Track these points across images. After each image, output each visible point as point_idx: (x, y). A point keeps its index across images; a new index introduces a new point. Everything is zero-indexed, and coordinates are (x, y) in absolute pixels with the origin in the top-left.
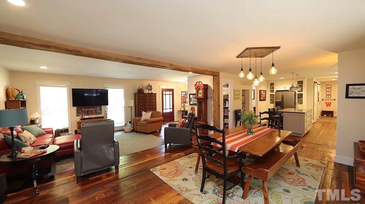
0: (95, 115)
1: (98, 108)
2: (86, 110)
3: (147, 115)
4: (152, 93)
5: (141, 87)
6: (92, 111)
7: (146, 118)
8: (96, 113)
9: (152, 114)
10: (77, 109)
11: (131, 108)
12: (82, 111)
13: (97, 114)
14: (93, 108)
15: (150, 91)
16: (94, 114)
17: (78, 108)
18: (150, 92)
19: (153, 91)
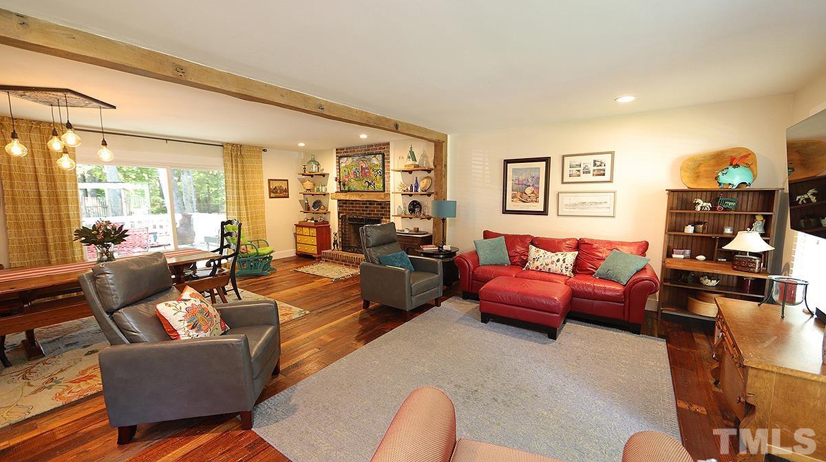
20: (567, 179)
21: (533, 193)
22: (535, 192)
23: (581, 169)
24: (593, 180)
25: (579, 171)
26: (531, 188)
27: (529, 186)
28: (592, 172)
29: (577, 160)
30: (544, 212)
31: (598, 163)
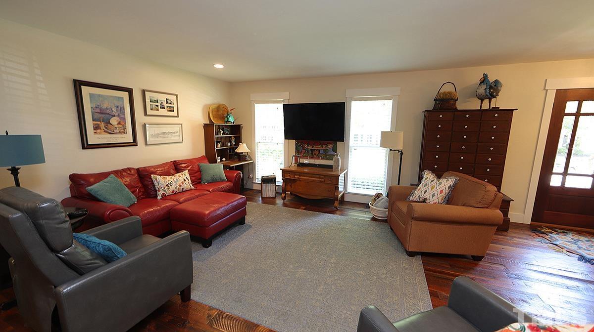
0: (325, 159)
1: (330, 146)
2: (310, 147)
3: (432, 188)
4: (496, 109)
5: (448, 88)
6: (319, 150)
7: (426, 196)
8: (326, 156)
9: (455, 185)
10: (296, 144)
11: (402, 154)
12: (303, 148)
13: (327, 159)
14: (322, 145)
15: (486, 101)
16: (323, 159)
17: (298, 143)
18: (486, 105)
19: (501, 102)
20: (149, 112)
21: (119, 123)
22: (122, 123)
23: (159, 104)
24: (166, 115)
25: (157, 106)
26: (116, 118)
27: (114, 116)
28: (166, 108)
29: (156, 96)
30: (135, 143)
31: (169, 102)
